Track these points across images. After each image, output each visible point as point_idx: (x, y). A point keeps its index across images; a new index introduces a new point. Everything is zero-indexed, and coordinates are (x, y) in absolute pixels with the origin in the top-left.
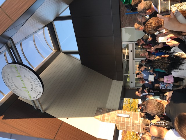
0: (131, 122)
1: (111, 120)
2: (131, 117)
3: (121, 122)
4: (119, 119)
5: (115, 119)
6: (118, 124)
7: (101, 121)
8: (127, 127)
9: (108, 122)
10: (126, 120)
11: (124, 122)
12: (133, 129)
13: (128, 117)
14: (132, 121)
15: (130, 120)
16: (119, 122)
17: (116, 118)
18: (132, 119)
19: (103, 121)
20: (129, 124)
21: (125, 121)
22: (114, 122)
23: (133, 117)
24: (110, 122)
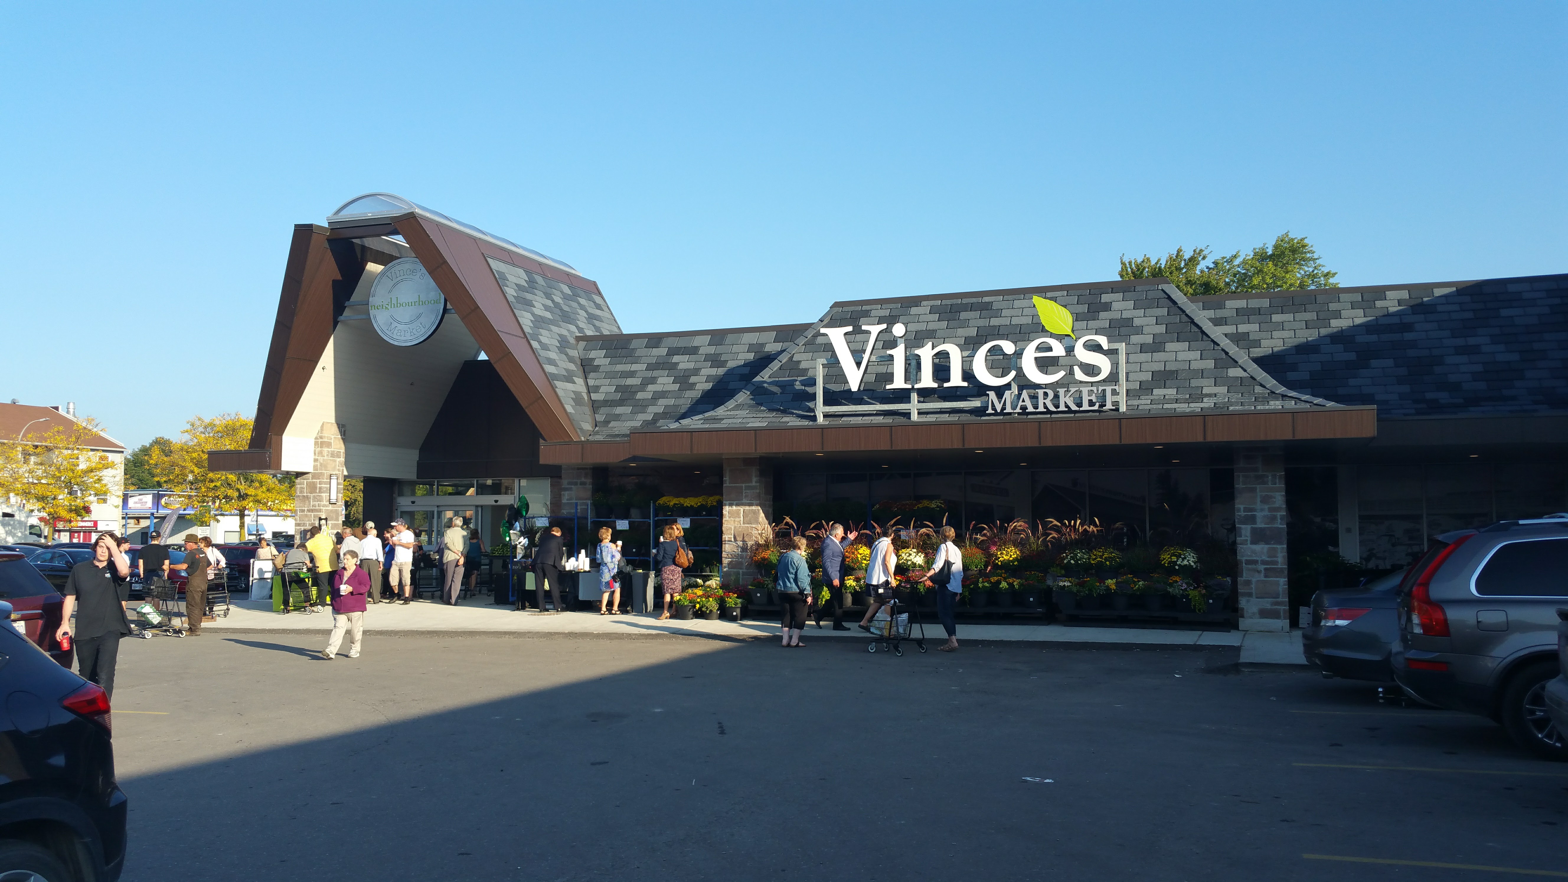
0: (322, 508)
1: (322, 462)
2: (331, 507)
3: (318, 485)
4: (325, 480)
5: (325, 472)
6: (312, 479)
7: (316, 438)
8: (308, 498)
9: (315, 454)
10: (325, 495)
11: (320, 492)
12: (303, 511)
13: (330, 499)
14: (324, 508)
15: (325, 505)
16: (318, 481)
17: (327, 473)
18: (327, 510)
19: (316, 443)
20: (317, 503)
21: (322, 494)
22: (315, 467)
23: (331, 511)
24: (316, 460)
